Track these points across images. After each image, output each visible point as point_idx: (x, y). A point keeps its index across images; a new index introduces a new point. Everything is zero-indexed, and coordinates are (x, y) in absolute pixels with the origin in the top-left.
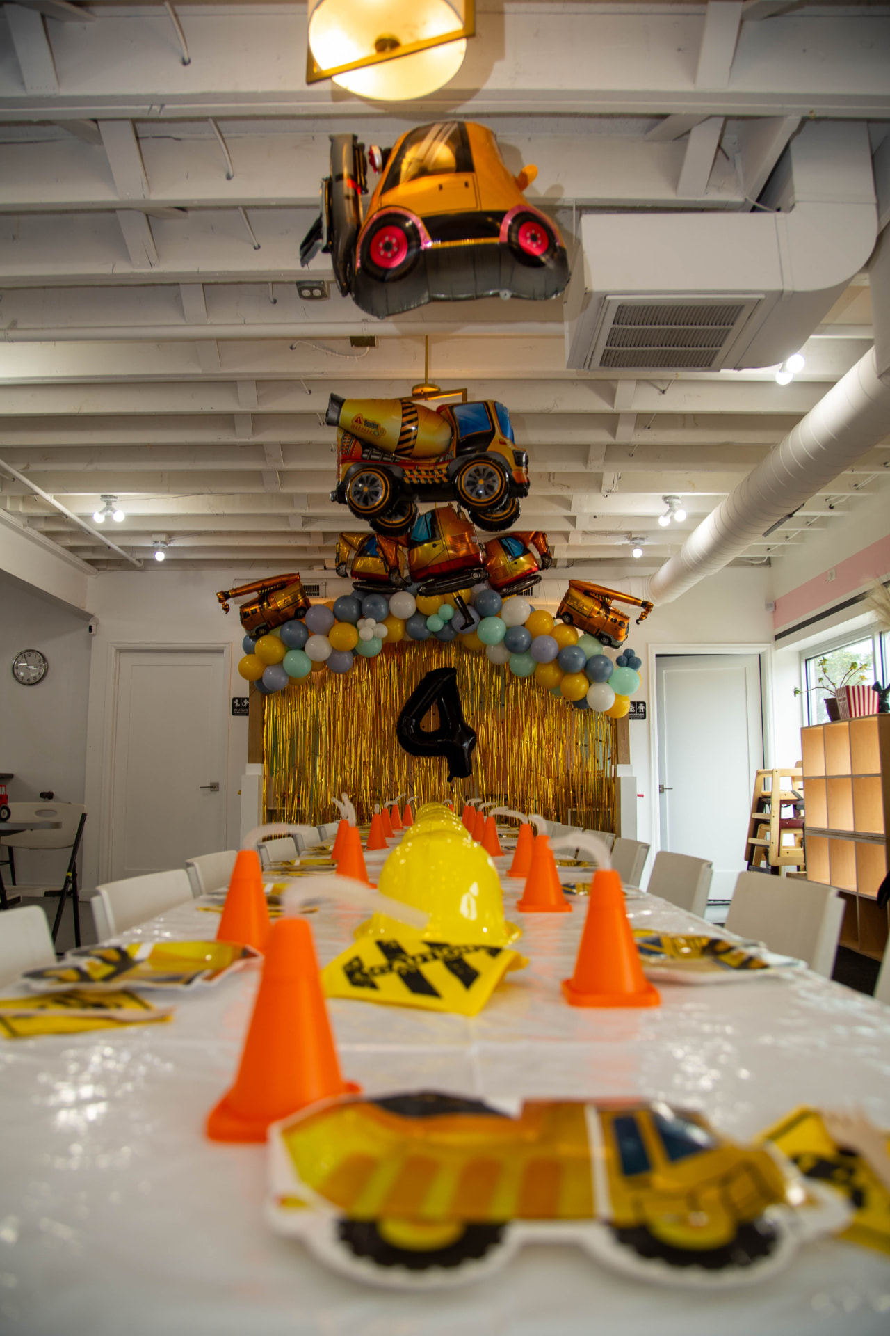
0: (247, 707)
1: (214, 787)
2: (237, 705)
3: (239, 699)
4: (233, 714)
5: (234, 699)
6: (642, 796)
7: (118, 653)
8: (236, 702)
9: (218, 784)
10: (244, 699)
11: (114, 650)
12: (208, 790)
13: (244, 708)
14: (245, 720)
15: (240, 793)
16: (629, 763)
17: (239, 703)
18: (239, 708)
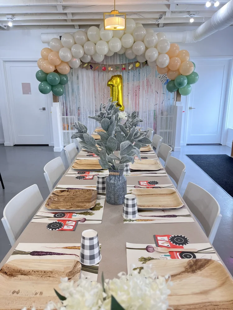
7: (4, 62)
9: (45, 108)
11: (2, 61)
12: (42, 110)
16: (180, 101)
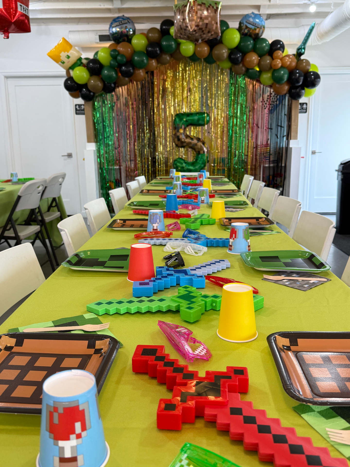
0: (84, 110)
1: (70, 155)
2: (78, 109)
3: (79, 105)
4: (77, 114)
5: (76, 105)
6: (303, 157)
7: (6, 79)
8: (77, 107)
9: (72, 154)
10: (81, 105)
11: (3, 77)
12: (66, 157)
13: (82, 110)
14: (83, 117)
15: (84, 159)
16: (297, 139)
17: (79, 107)
18: (79, 110)
